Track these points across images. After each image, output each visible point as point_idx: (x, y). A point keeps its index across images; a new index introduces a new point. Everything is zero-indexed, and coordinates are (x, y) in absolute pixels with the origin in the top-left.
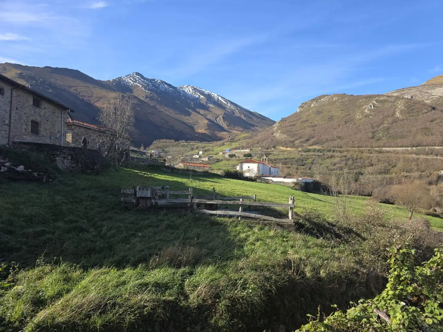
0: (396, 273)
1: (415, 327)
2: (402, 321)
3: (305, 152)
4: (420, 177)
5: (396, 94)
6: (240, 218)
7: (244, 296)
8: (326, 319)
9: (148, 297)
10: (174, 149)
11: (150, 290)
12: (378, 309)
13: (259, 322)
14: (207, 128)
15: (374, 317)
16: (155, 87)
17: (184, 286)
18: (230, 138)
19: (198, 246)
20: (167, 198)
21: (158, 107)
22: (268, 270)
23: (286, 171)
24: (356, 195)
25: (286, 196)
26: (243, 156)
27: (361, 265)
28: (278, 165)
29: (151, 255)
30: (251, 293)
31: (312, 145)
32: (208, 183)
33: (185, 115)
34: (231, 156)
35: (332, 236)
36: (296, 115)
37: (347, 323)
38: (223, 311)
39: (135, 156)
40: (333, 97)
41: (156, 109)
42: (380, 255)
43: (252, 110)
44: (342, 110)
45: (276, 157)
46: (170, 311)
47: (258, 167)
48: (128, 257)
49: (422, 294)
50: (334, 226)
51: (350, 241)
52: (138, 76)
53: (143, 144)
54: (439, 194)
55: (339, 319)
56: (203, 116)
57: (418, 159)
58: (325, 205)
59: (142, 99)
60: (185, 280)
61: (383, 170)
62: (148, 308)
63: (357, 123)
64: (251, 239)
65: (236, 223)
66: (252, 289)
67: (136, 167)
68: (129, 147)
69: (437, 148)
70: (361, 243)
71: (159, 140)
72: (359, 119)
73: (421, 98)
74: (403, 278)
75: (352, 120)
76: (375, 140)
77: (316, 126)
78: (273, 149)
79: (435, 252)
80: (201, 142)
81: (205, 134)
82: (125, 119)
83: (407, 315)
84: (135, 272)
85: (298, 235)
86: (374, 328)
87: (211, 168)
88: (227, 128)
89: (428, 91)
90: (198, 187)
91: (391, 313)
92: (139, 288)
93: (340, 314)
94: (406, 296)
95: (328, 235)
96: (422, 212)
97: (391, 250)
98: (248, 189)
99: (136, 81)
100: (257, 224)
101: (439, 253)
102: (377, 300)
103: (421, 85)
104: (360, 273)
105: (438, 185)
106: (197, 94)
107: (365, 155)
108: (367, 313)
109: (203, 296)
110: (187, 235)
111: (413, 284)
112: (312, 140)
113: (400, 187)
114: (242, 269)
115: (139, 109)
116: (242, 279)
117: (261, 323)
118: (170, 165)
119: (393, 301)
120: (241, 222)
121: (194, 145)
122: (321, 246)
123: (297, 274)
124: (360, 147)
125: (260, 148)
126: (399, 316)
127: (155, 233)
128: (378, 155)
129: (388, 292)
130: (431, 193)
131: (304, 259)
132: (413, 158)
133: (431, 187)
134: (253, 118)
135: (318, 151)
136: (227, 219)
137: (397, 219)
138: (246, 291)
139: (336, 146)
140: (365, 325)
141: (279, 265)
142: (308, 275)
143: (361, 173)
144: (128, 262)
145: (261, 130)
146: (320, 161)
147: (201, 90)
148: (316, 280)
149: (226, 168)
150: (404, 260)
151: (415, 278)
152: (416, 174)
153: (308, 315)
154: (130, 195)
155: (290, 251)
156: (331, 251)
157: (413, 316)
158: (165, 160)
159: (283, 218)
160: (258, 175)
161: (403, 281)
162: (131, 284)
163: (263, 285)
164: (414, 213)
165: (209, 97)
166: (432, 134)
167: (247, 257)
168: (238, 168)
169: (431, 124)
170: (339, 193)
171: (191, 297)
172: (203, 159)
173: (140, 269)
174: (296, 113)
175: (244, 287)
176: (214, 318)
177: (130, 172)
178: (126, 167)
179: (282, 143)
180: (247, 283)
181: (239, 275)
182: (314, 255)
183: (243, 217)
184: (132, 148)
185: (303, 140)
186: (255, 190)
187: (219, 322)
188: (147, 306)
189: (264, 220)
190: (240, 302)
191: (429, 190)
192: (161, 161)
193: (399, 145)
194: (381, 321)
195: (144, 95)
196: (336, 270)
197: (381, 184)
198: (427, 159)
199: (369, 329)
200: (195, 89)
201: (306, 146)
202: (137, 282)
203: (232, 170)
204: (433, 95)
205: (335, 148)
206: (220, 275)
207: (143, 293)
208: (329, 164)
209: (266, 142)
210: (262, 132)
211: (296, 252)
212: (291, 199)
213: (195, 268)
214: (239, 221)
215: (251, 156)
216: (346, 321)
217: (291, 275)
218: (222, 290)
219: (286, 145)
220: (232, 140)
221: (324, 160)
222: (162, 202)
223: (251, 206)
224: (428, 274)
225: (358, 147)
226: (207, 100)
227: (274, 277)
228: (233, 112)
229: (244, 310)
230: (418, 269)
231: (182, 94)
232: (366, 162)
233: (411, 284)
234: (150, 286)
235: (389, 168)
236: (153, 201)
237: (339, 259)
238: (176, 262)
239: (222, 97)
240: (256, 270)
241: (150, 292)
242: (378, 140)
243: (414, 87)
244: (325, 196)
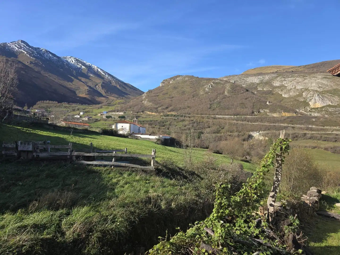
0: (219, 201)
1: (230, 237)
2: (221, 234)
3: (165, 116)
4: (238, 136)
5: (225, 79)
6: (112, 167)
7: (113, 228)
8: (172, 239)
9: (26, 237)
10: (58, 109)
11: (29, 231)
12: (207, 227)
13: (125, 247)
14: (87, 93)
15: (204, 234)
16: (40, 55)
17: (61, 225)
18: (107, 103)
19: (75, 191)
20: (48, 152)
21: (42, 72)
22: (133, 206)
23: (151, 130)
24: (198, 148)
25: (150, 149)
26: (118, 118)
27: (199, 197)
28: (145, 125)
29: (30, 201)
30: (119, 225)
31: (170, 111)
32: (87, 139)
33: (68, 81)
34: (108, 117)
35: (181, 178)
36: (159, 88)
37: (186, 239)
38: (95, 242)
39: (18, 114)
40: (185, 78)
41: (40, 74)
42: (212, 190)
43: (126, 82)
44: (191, 87)
45: (144, 119)
46: (47, 247)
47: (130, 127)
48: (7, 204)
49: (234, 214)
50: (183, 170)
51: (193, 181)
52: (24, 44)
53: (27, 104)
54: (248, 147)
55: (181, 238)
56: (84, 83)
57: (237, 123)
58: (178, 155)
59: (27, 64)
60: (63, 220)
61: (216, 131)
62: (27, 247)
63: (200, 97)
64: (121, 183)
65: (109, 170)
66: (120, 222)
67: (18, 125)
68: (12, 106)
69: (249, 117)
70: (200, 181)
71: (42, 101)
72: (202, 94)
73: (240, 83)
74: (223, 204)
75: (198, 95)
76: (212, 110)
77: (173, 97)
78: (141, 113)
79: (243, 185)
80: (82, 104)
81: (86, 98)
82: (9, 80)
83: (224, 229)
84: (14, 216)
85: (158, 178)
86: (203, 241)
87: (90, 127)
88: (105, 94)
89: (245, 79)
90: (78, 142)
91: (215, 229)
92: (18, 230)
93: (181, 234)
94: (224, 216)
95: (179, 177)
96: (239, 159)
97: (216, 186)
98: (122, 144)
99: (21, 48)
100: (126, 171)
101: (245, 186)
102: (206, 221)
103: (240, 74)
104: (198, 203)
105: (249, 141)
106: (79, 65)
107: (205, 120)
108: (199, 231)
109: (78, 231)
110: (66, 181)
111: (229, 208)
112: (170, 108)
113: (226, 142)
114: (113, 206)
115: (24, 73)
116: (112, 215)
117: (126, 247)
118: (53, 123)
119: (217, 221)
120: (114, 170)
121: (76, 107)
122: (173, 185)
123: (155, 207)
124: (202, 114)
125: (132, 112)
126: (219, 231)
127: (36, 182)
128: (213, 120)
129: (213, 215)
130: (244, 146)
131: (160, 196)
132: (235, 123)
133: (244, 142)
134: (126, 87)
135: (174, 116)
136: (102, 168)
137: (224, 164)
138: (115, 224)
139: (187, 113)
140: (198, 240)
141: (141, 202)
142: (163, 207)
143: (202, 132)
144: (7, 208)
145: (132, 97)
146: (175, 123)
147: (83, 61)
148: (169, 210)
149: (103, 127)
150: (224, 192)
151: (231, 204)
152: (236, 134)
153: (159, 237)
154: (12, 149)
155: (151, 191)
156: (180, 189)
157: (228, 230)
158: (48, 119)
159: (146, 166)
160: (130, 133)
161: (223, 206)
162: (10, 227)
163: (129, 218)
164: (234, 160)
165: (89, 68)
166: (246, 107)
167: (117, 197)
168: (113, 127)
169: (245, 101)
170: (187, 146)
171: (68, 233)
172: (84, 119)
173: (19, 214)
174: (159, 87)
175: (114, 221)
176: (87, 249)
177: (12, 129)
178: (9, 124)
179: (148, 109)
180: (116, 218)
181: (110, 212)
182: (168, 192)
183: (115, 166)
184: (15, 107)
185: (164, 107)
186: (127, 145)
187: (92, 251)
188: (25, 245)
189: (132, 168)
190: (110, 233)
191: (243, 144)
192: (44, 120)
193: (227, 114)
194: (208, 235)
195: (29, 61)
196: (183, 202)
197: (215, 141)
198: (242, 124)
199: (200, 242)
200: (77, 60)
201: (166, 112)
202: (16, 225)
203: (108, 128)
204: (247, 82)
205: (186, 114)
206: (94, 213)
207: (22, 234)
208: (182, 126)
209: (136, 107)
210: (133, 99)
211: (155, 191)
212: (153, 151)
213: (72, 209)
214: (112, 169)
215: (124, 118)
216: (185, 238)
217: (151, 208)
218: (95, 225)
219: (151, 111)
220: (109, 105)
221: (178, 122)
222: (43, 155)
223: (123, 157)
224: (238, 201)
225: (201, 114)
226: (88, 70)
227: (137, 211)
228: (110, 82)
229: (112, 239)
230: (232, 198)
231: (65, 63)
232: (206, 125)
233: (228, 208)
234: (29, 227)
235: (220, 129)
236: (34, 154)
237: (185, 194)
238: (54, 206)
239: (101, 69)
240: (124, 207)
241: (28, 233)
242: (213, 110)
243: (236, 75)
244: (178, 149)
